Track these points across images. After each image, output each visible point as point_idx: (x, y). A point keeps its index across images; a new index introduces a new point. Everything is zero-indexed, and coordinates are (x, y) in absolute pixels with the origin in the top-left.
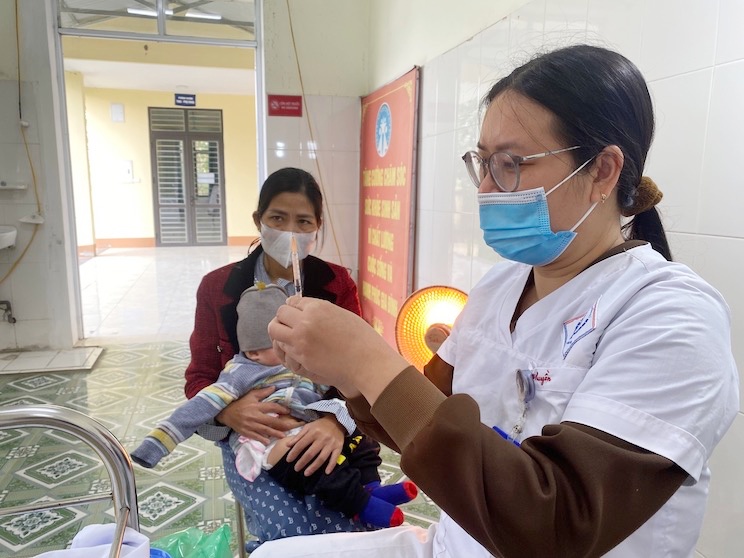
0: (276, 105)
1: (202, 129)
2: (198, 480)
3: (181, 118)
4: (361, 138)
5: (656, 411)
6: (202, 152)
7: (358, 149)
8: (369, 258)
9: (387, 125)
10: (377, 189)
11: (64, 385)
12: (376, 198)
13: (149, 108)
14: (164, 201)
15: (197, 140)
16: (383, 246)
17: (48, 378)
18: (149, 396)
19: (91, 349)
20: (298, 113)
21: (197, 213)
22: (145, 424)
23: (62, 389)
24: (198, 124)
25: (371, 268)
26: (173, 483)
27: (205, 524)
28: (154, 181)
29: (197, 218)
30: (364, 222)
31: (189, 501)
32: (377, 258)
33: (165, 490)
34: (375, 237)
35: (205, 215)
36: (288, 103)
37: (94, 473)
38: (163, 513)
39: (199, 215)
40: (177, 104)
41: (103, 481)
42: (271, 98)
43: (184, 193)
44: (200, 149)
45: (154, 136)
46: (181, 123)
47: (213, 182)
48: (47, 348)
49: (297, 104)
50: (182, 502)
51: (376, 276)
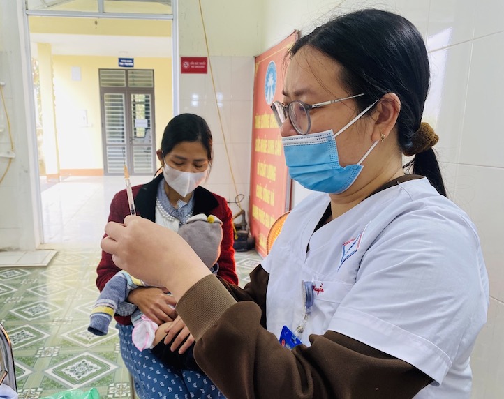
0: (187, 65)
1: (139, 85)
2: (113, 352)
3: (122, 77)
4: (254, 90)
5: (402, 322)
6: (141, 103)
7: (252, 98)
8: (258, 186)
9: (273, 79)
10: (265, 130)
11: (26, 277)
12: (264, 139)
13: (99, 69)
14: (111, 141)
15: (136, 93)
16: (268, 177)
17: (16, 272)
18: (86, 288)
19: (49, 251)
20: (204, 71)
21: (134, 150)
22: (81, 308)
23: (25, 280)
24: (137, 81)
25: (258, 195)
26: (94, 353)
27: (115, 386)
28: (103, 125)
29: (134, 154)
30: (255, 157)
31: (106, 367)
32: (263, 186)
33: (89, 358)
34: (262, 169)
35: (141, 152)
36: (197, 63)
37: (41, 342)
38: (85, 375)
39: (136, 152)
40: (120, 66)
41: (46, 349)
42: (183, 59)
43: (125, 135)
44: (140, 101)
45: (103, 91)
46: (123, 81)
47: (146, 126)
48: (17, 249)
49: (204, 63)
50: (100, 368)
51: (262, 200)
